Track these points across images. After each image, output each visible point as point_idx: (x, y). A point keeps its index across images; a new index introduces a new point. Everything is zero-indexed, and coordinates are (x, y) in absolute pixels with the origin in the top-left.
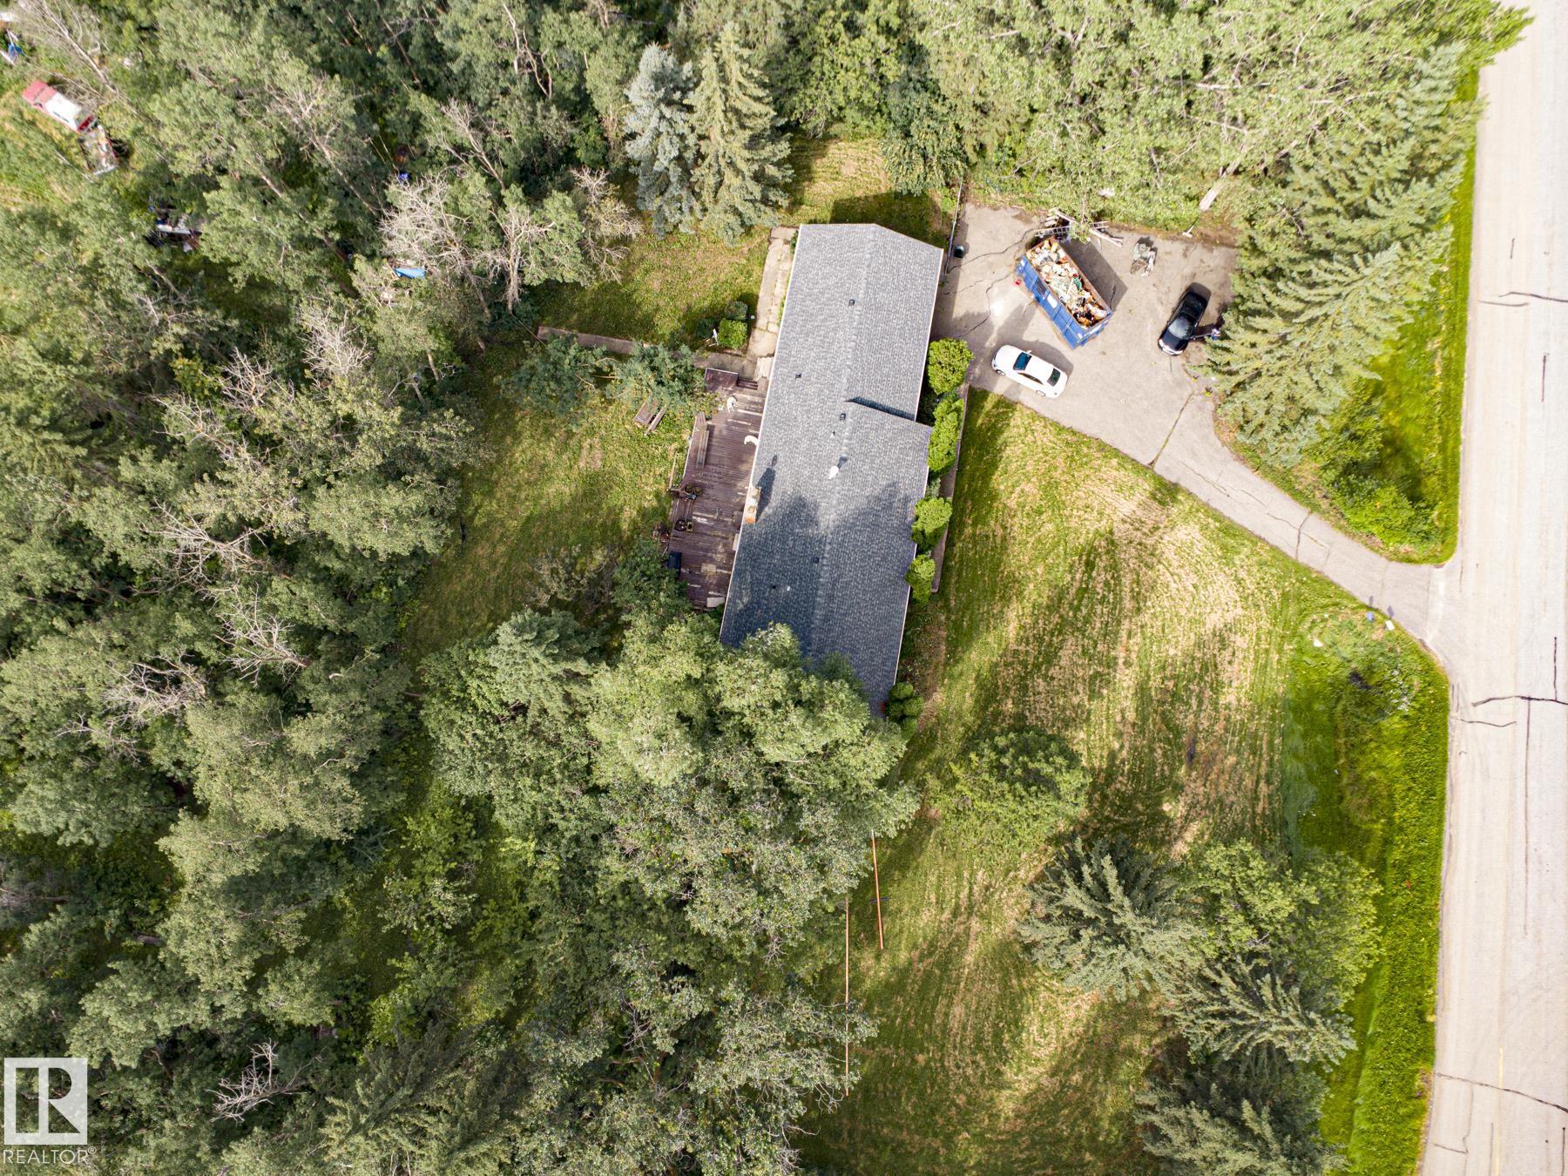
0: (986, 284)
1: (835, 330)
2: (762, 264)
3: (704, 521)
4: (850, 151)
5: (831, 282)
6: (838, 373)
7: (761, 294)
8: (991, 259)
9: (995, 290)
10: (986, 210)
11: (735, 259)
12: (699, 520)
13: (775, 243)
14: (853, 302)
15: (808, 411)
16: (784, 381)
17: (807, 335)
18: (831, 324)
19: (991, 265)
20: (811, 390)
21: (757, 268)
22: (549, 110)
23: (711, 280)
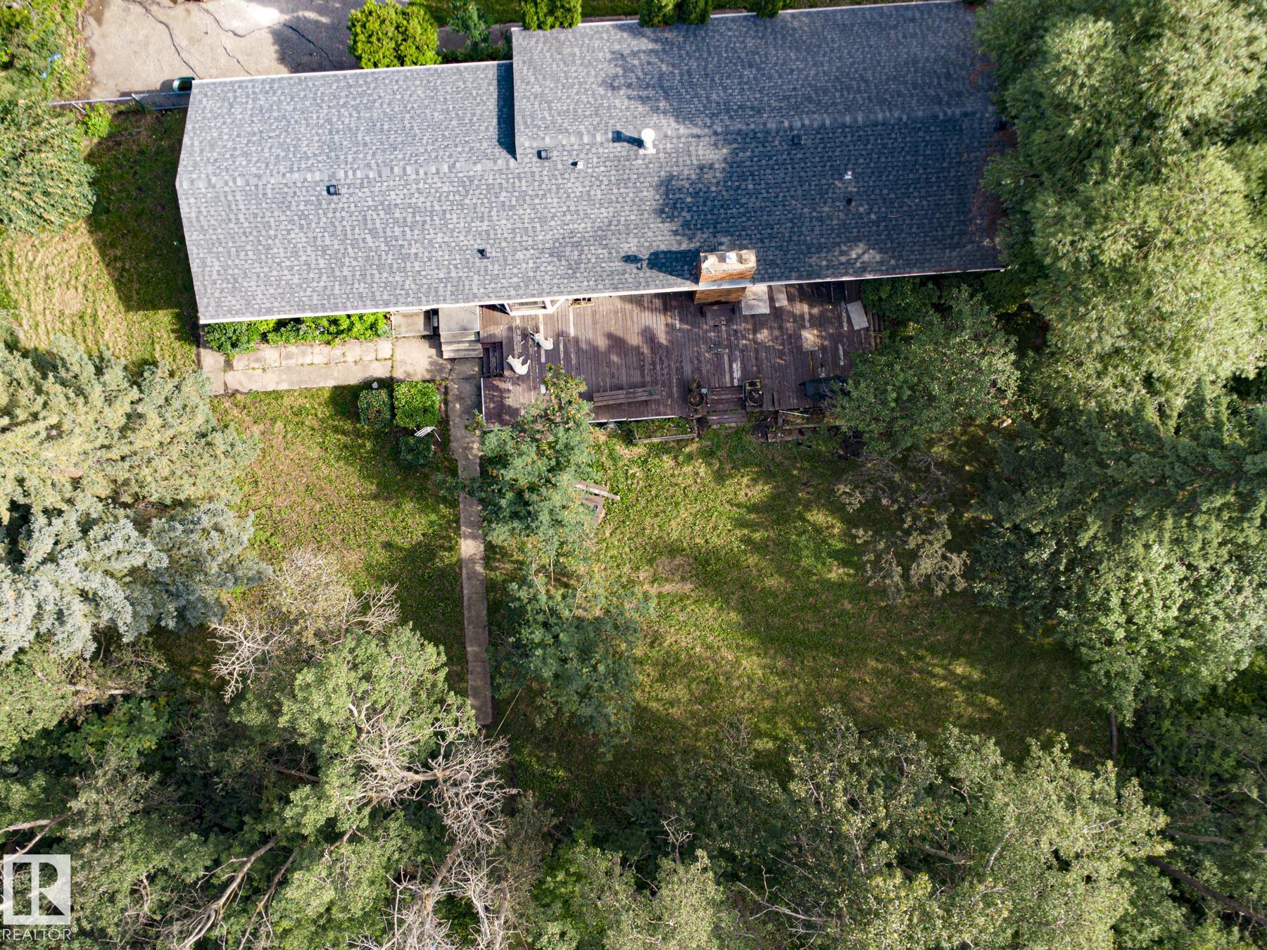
0: (229, 42)
1: (389, 210)
2: (277, 395)
3: (737, 367)
4: (37, 307)
5: (299, 237)
6: (467, 184)
7: (331, 383)
8: (182, 41)
9: (236, 24)
10: (97, 67)
11: (278, 441)
12: (737, 374)
13: (233, 385)
14: (332, 190)
15: (543, 220)
16: (495, 278)
17: (405, 258)
18: (378, 219)
19: (193, 41)
20: (504, 224)
21: (286, 401)
22: (81, 813)
23: (325, 471)
